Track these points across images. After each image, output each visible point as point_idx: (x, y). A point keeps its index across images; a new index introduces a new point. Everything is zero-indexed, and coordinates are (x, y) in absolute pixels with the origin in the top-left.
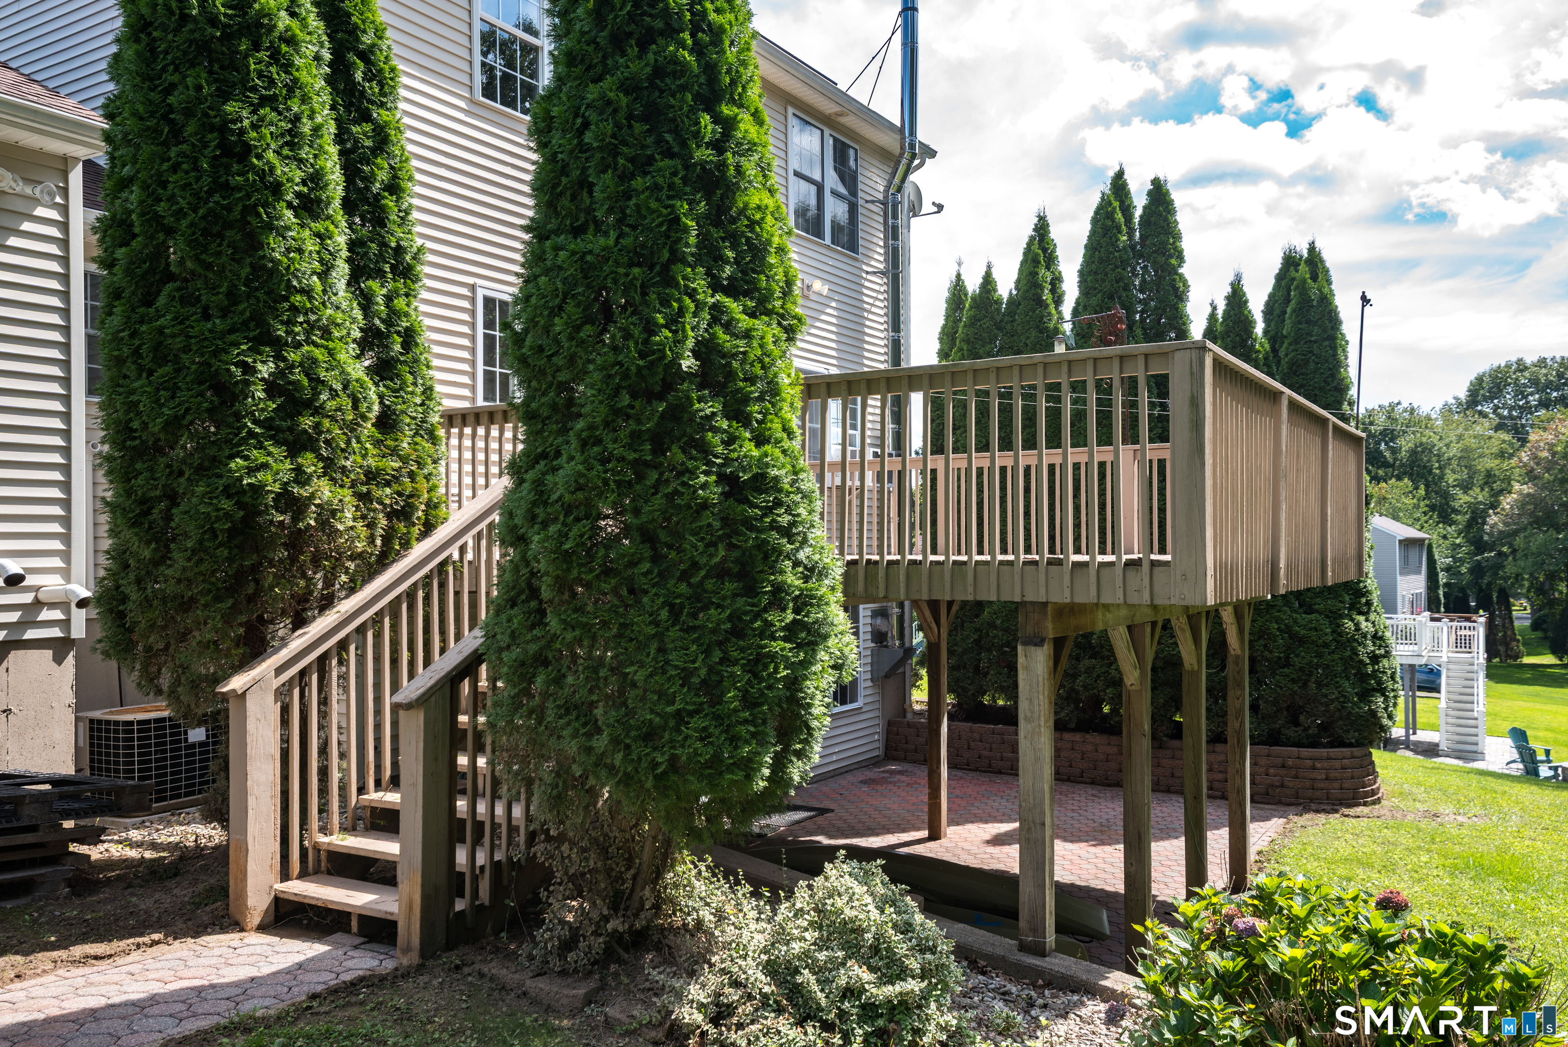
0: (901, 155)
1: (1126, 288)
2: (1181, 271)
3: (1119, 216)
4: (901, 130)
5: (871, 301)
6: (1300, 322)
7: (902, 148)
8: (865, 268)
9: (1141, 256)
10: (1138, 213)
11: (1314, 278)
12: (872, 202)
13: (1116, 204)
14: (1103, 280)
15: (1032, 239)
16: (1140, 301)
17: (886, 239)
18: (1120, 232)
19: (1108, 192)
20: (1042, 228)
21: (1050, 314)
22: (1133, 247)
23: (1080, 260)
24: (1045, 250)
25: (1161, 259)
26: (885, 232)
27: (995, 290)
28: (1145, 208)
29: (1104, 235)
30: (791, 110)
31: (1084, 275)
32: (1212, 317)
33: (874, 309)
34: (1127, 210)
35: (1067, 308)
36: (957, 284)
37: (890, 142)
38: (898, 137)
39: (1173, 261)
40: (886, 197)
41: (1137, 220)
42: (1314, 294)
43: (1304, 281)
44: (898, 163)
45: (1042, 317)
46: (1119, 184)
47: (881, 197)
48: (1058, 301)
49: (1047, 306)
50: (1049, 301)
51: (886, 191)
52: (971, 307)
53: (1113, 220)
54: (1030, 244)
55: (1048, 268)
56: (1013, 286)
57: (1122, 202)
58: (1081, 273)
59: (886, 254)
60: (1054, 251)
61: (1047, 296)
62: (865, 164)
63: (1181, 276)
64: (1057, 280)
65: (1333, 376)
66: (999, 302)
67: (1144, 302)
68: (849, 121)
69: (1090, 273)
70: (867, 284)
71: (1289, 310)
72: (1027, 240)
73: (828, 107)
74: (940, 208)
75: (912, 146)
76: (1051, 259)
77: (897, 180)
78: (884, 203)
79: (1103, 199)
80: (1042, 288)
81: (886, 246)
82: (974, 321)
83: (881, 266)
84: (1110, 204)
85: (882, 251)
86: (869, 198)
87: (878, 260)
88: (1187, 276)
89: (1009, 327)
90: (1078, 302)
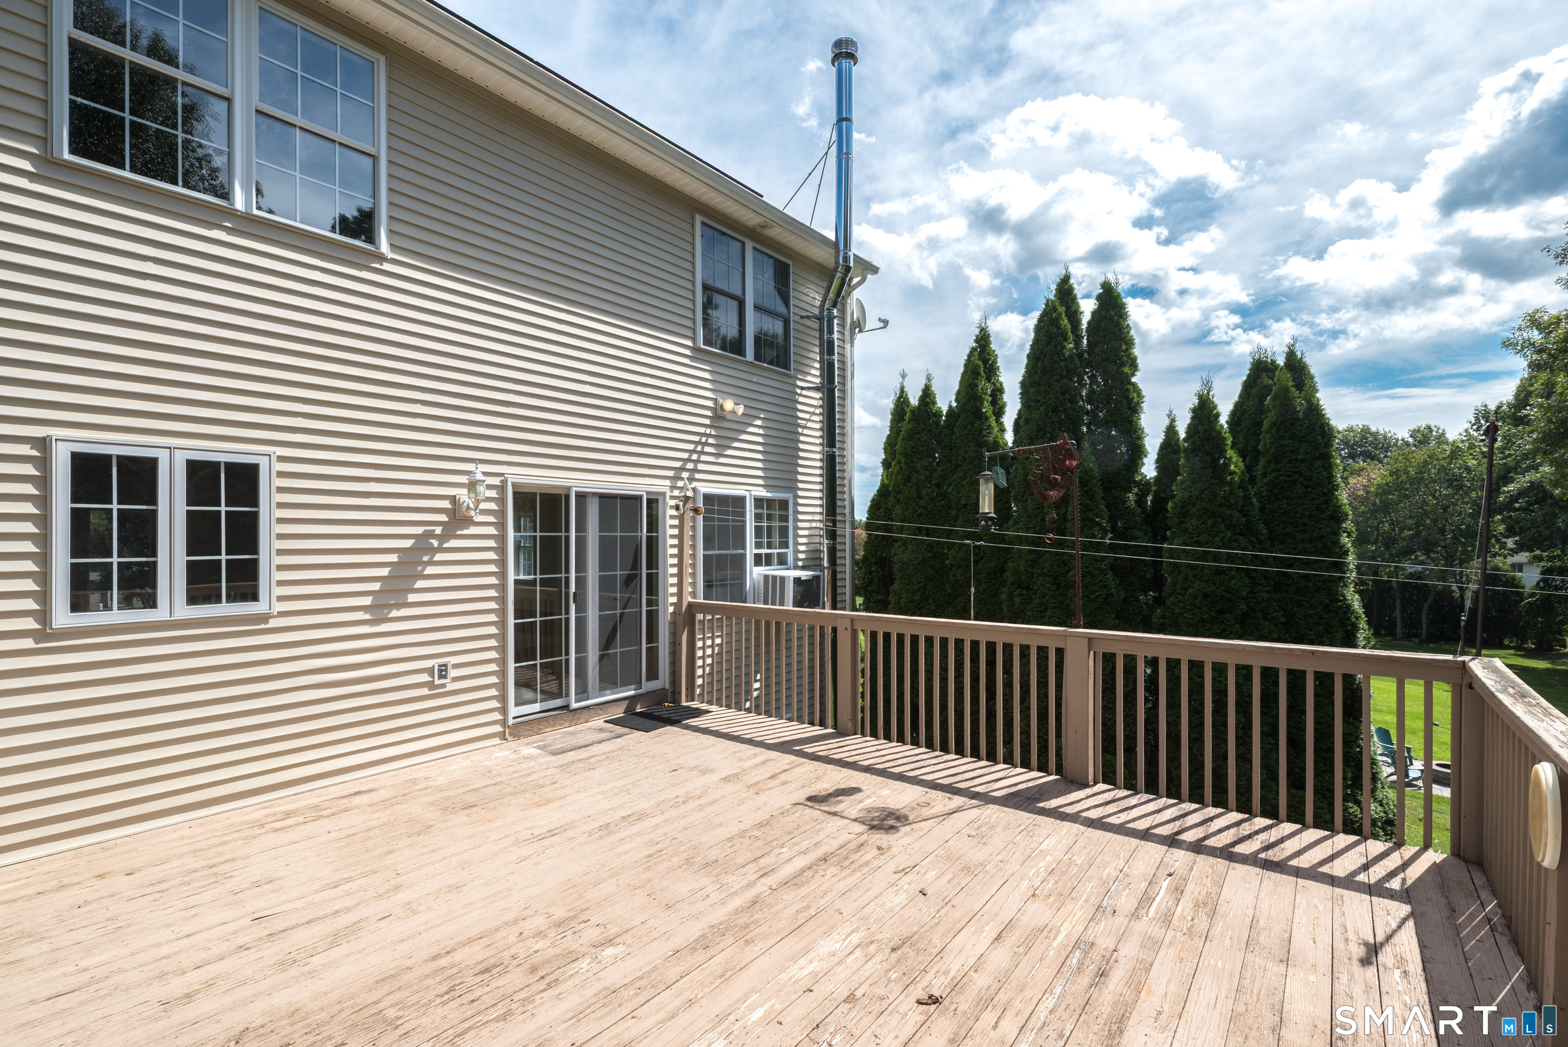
0: (836, 269)
1: (1073, 400)
2: (1133, 380)
3: (1065, 322)
4: (836, 244)
5: (807, 416)
6: (1282, 438)
7: (837, 263)
8: (799, 383)
9: (1089, 364)
10: (1086, 319)
11: (1300, 386)
12: (808, 317)
13: (1062, 309)
14: (1047, 392)
15: (973, 350)
16: (1088, 413)
17: (821, 353)
18: (1066, 339)
19: (1052, 297)
20: (983, 339)
21: (989, 427)
22: (1080, 355)
23: (1022, 371)
24: (985, 361)
25: (1112, 368)
26: (821, 346)
27: (934, 403)
28: (1094, 313)
29: (1048, 344)
30: (698, 219)
31: (1026, 386)
32: (1171, 431)
33: (810, 424)
34: (1074, 315)
35: (1009, 419)
36: (901, 397)
37: (824, 256)
38: (833, 251)
39: (1126, 370)
40: (822, 312)
41: (1084, 326)
42: (1300, 404)
43: (1286, 390)
44: (832, 277)
45: (981, 430)
46: (1065, 291)
47: (816, 311)
48: (999, 412)
49: (987, 419)
50: (989, 414)
51: (822, 306)
52: (910, 420)
53: (1058, 326)
54: (970, 356)
55: (988, 379)
56: (953, 397)
57: (1068, 308)
58: (1023, 384)
59: (822, 369)
60: (995, 362)
61: (987, 408)
62: (801, 280)
63: (1134, 385)
64: (998, 391)
65: (1327, 502)
66: (938, 414)
67: (1093, 414)
68: (775, 233)
69: (1033, 384)
70: (801, 399)
71: (1266, 424)
72: (968, 351)
73: (751, 219)
74: (885, 323)
75: (846, 259)
76: (991, 370)
77: (831, 295)
78: (820, 319)
79: (1047, 305)
80: (981, 401)
81: (821, 362)
82: (912, 434)
83: (818, 381)
84: (1055, 309)
85: (817, 365)
86: (804, 314)
87: (814, 376)
88: (1141, 386)
89: (947, 440)
90: (1020, 414)
